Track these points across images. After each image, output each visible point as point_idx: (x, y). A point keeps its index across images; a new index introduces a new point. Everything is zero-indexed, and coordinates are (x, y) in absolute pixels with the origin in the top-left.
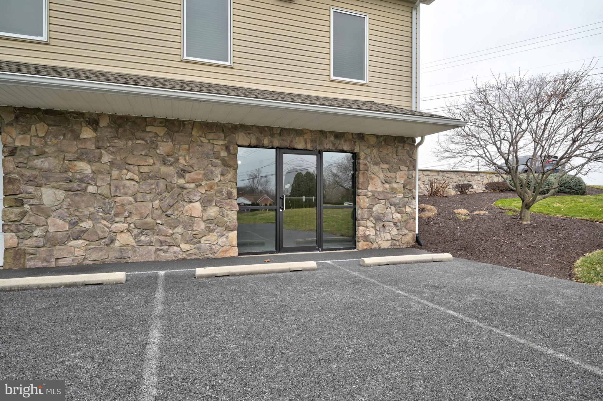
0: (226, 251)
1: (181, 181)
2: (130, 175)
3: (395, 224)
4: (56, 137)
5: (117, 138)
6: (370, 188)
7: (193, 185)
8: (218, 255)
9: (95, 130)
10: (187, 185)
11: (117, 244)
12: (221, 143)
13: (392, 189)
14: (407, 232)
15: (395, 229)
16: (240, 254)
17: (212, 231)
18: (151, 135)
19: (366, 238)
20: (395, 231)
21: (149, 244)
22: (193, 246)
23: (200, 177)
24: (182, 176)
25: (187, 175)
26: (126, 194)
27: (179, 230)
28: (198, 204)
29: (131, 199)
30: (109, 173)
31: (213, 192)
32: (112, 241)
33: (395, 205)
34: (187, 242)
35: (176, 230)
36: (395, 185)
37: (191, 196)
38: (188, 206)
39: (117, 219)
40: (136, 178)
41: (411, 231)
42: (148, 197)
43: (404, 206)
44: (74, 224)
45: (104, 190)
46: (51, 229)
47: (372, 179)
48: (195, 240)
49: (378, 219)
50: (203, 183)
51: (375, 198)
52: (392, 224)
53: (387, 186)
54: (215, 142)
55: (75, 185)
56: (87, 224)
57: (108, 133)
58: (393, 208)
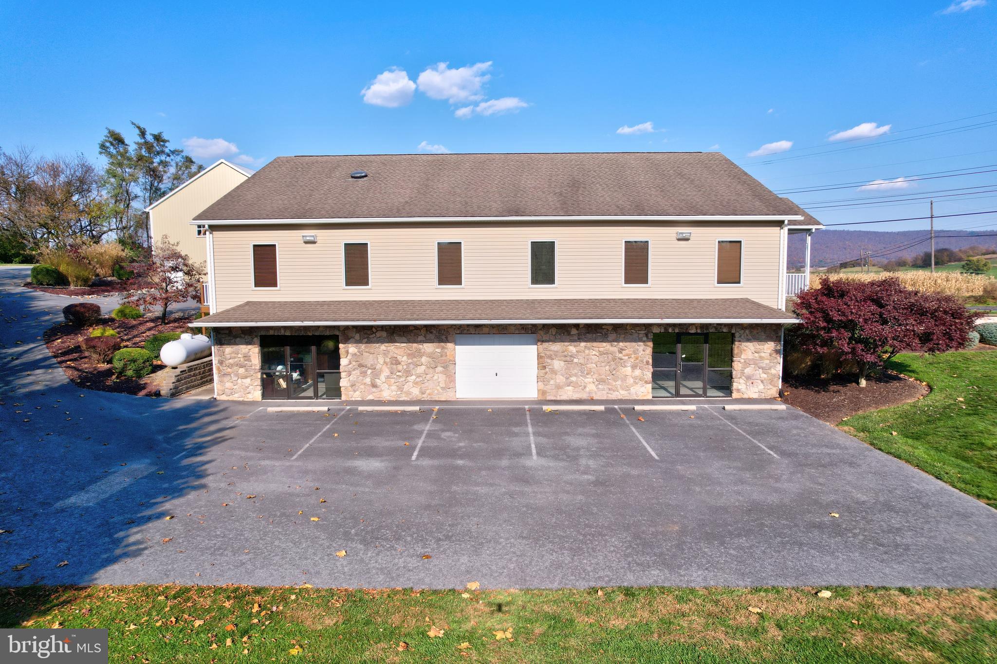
0: (645, 396)
1: (620, 355)
2: (594, 353)
3: (762, 382)
4: (560, 334)
5: (588, 333)
6: (743, 357)
7: (627, 357)
8: (640, 398)
9: (577, 330)
10: (623, 358)
11: (587, 389)
12: (643, 332)
13: (760, 357)
14: (771, 387)
15: (762, 385)
16: (653, 397)
17: (637, 384)
18: (605, 330)
19: (738, 390)
20: (761, 387)
21: (603, 389)
22: (626, 392)
23: (631, 352)
24: (620, 352)
25: (624, 352)
26: (592, 363)
27: (619, 383)
28: (629, 369)
29: (594, 365)
30: (584, 352)
31: (638, 361)
32: (585, 387)
33: (763, 368)
34: (623, 389)
35: (617, 383)
36: (763, 355)
37: (626, 364)
38: (624, 369)
39: (588, 376)
40: (597, 354)
41: (775, 386)
42: (603, 364)
43: (770, 369)
44: (567, 378)
45: (582, 361)
46: (558, 381)
47: (744, 350)
48: (627, 388)
49: (748, 378)
50: (633, 356)
51: (747, 364)
52: (760, 382)
53: (756, 355)
54: (640, 332)
55: (568, 359)
56: (574, 379)
57: (583, 331)
58: (761, 370)
